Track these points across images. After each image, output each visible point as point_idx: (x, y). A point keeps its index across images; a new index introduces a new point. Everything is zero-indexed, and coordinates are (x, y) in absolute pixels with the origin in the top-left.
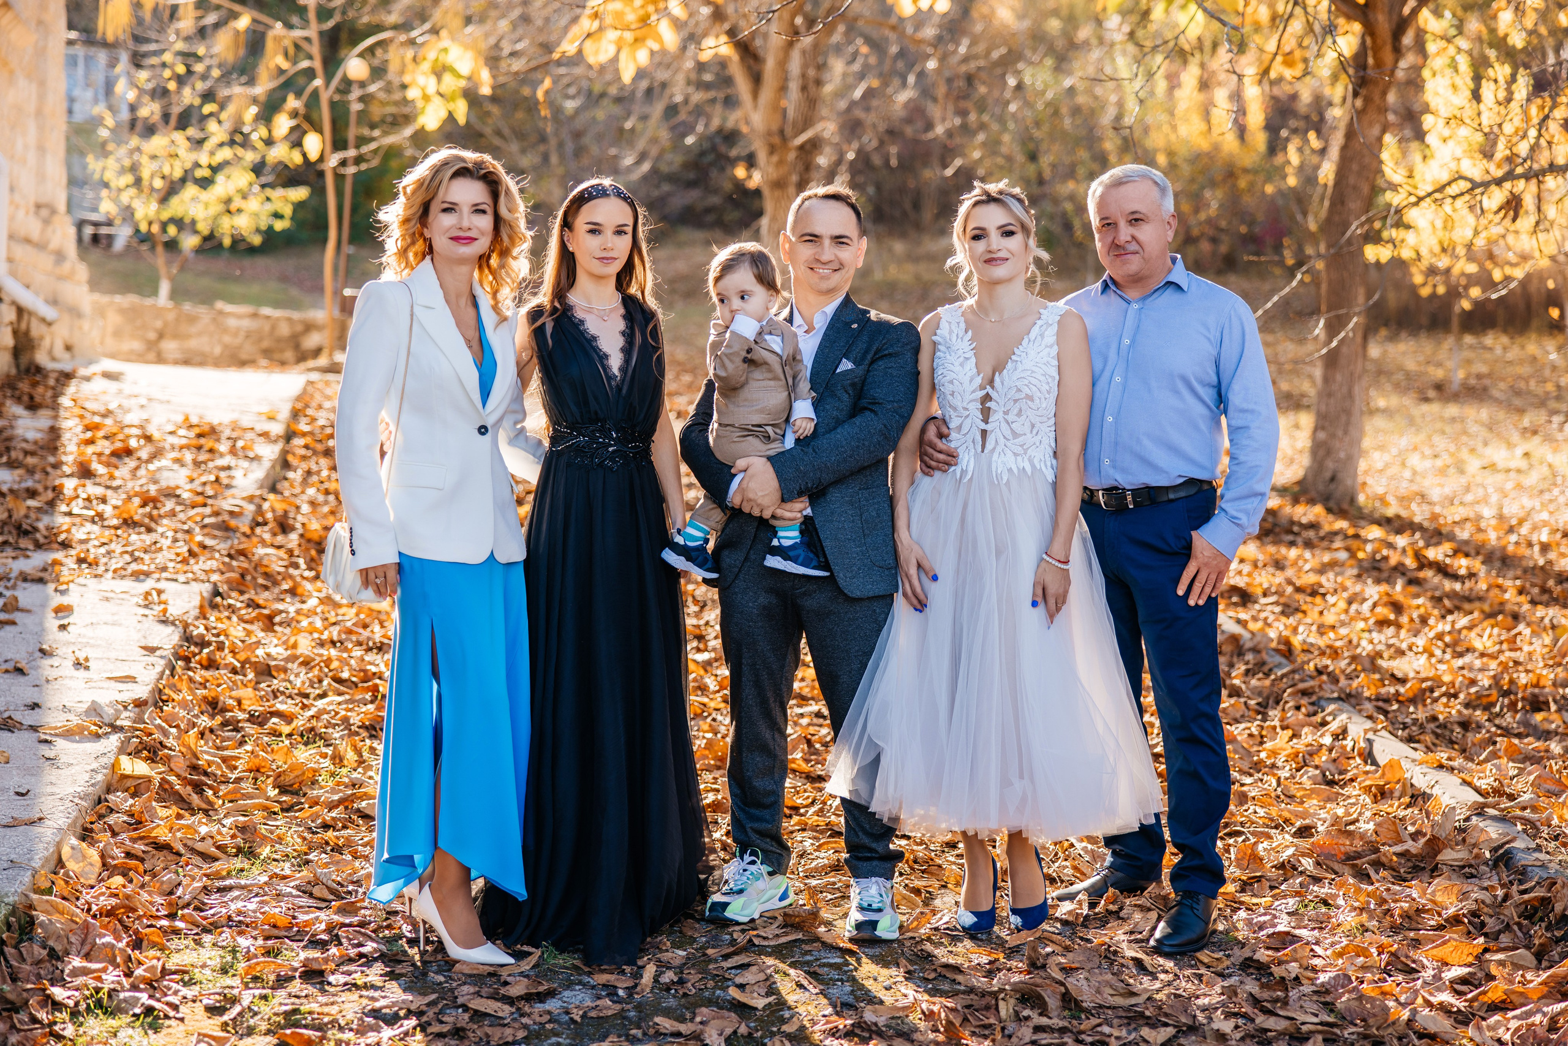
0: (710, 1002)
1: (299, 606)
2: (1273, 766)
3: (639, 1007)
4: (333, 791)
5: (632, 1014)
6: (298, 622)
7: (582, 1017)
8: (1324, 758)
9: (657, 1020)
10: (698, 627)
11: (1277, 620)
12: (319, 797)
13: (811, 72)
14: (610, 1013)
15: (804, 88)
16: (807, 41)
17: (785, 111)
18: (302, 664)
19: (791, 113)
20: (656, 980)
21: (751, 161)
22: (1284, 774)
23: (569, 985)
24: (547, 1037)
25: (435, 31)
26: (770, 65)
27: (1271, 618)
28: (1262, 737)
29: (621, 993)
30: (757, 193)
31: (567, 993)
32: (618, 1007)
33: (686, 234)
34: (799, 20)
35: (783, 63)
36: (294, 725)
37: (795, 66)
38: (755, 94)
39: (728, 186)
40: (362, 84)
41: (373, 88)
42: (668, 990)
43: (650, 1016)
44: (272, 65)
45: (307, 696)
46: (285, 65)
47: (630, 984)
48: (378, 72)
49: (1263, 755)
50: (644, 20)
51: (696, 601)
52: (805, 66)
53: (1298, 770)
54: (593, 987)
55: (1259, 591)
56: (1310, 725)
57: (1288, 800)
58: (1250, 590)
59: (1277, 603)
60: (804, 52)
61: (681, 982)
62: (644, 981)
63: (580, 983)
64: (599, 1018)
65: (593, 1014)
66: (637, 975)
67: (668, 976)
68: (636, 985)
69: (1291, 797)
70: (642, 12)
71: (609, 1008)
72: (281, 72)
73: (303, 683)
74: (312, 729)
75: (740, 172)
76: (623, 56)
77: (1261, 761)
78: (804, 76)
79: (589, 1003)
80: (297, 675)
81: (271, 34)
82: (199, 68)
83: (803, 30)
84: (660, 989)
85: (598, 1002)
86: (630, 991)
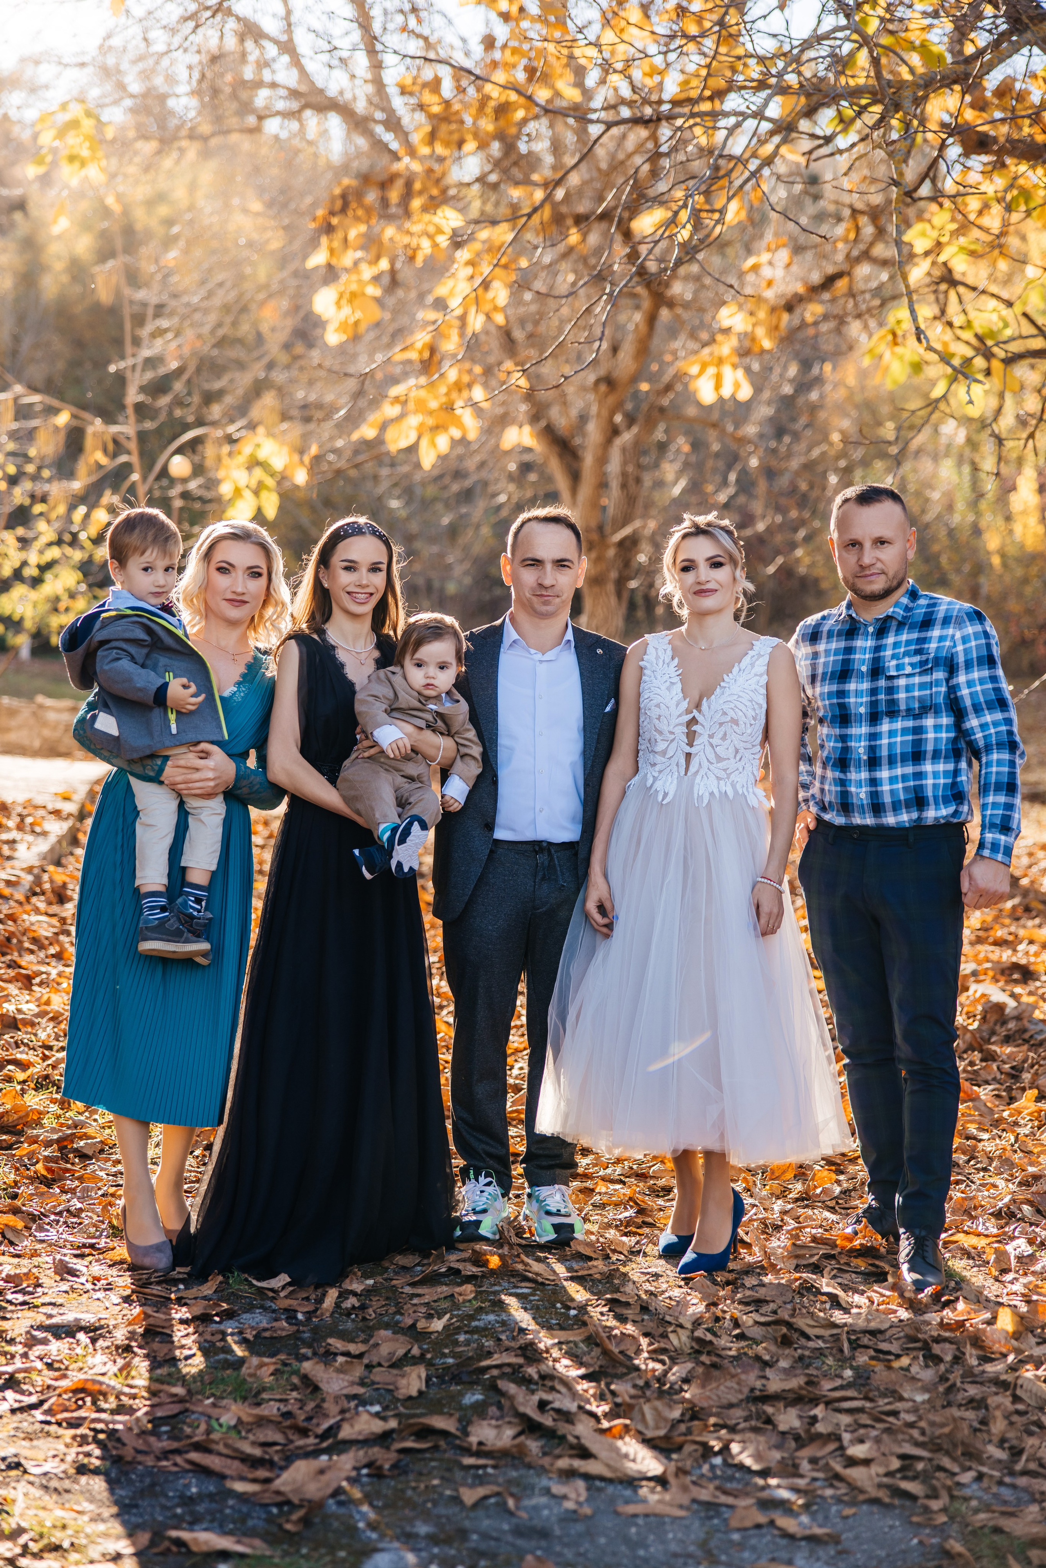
0: (387, 1326)
1: (61, 968)
3: (315, 1330)
4: (53, 1131)
5: (307, 1335)
6: (59, 984)
7: (255, 1336)
9: (331, 1341)
12: (38, 1136)
13: (632, 471)
14: (284, 1334)
15: (624, 486)
16: (627, 437)
17: (604, 508)
18: (52, 1019)
19: (611, 511)
20: (338, 1305)
23: (250, 1309)
24: (216, 1354)
25: (252, 426)
26: (588, 463)
29: (300, 1316)
31: (245, 1316)
32: (295, 1328)
34: (618, 418)
35: (602, 460)
36: (29, 1072)
37: (614, 463)
38: (574, 490)
40: (185, 481)
41: (193, 485)
42: (349, 1315)
43: (324, 1338)
44: (91, 461)
45: (50, 1048)
46: (103, 460)
47: (310, 1308)
48: (198, 470)
50: (448, 409)
52: (625, 463)
54: (274, 1311)
60: (624, 450)
61: (363, 1307)
62: (325, 1305)
63: (262, 1307)
64: (272, 1338)
65: (267, 1334)
66: (320, 1301)
67: (352, 1301)
68: (317, 1310)
70: (444, 400)
71: (283, 1329)
72: (99, 466)
73: (49, 1036)
74: (47, 1077)
76: (424, 444)
78: (624, 474)
79: (264, 1324)
80: (44, 1030)
81: (90, 430)
82: (30, 468)
83: (622, 428)
84: (341, 1314)
85: (274, 1324)
86: (309, 1315)
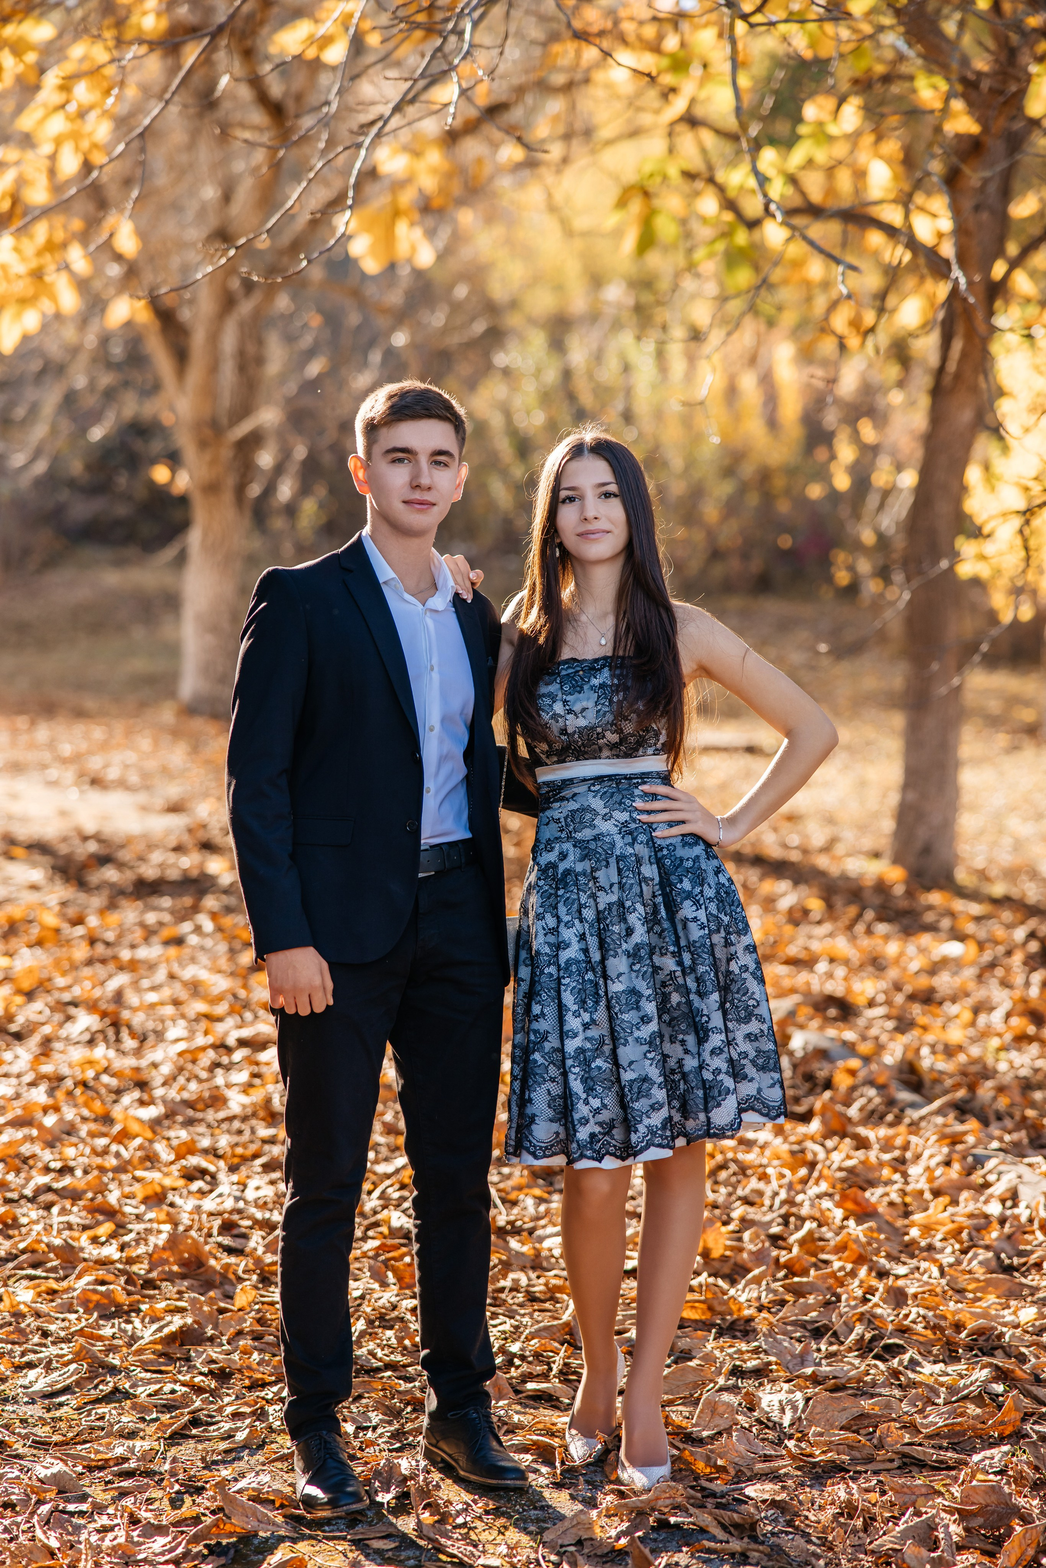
2: (930, 1248)
8: (994, 1235)
10: (137, 1069)
11: (891, 1039)
13: (251, 349)
16: (245, 308)
21: (174, 459)
22: (947, 1258)
26: (198, 340)
27: (884, 1038)
28: (906, 1205)
30: (183, 501)
33: (88, 552)
35: (214, 337)
37: (229, 341)
38: (181, 376)
39: (140, 493)
49: (914, 1232)
50: (37, 275)
51: (133, 1035)
52: (242, 339)
53: (964, 1252)
55: (861, 1001)
56: (970, 1187)
57: (957, 1297)
58: (850, 999)
59: (888, 1017)
60: (241, 324)
69: (961, 1291)
70: (34, 264)
75: (161, 474)
77: (913, 1242)
78: (242, 353)
